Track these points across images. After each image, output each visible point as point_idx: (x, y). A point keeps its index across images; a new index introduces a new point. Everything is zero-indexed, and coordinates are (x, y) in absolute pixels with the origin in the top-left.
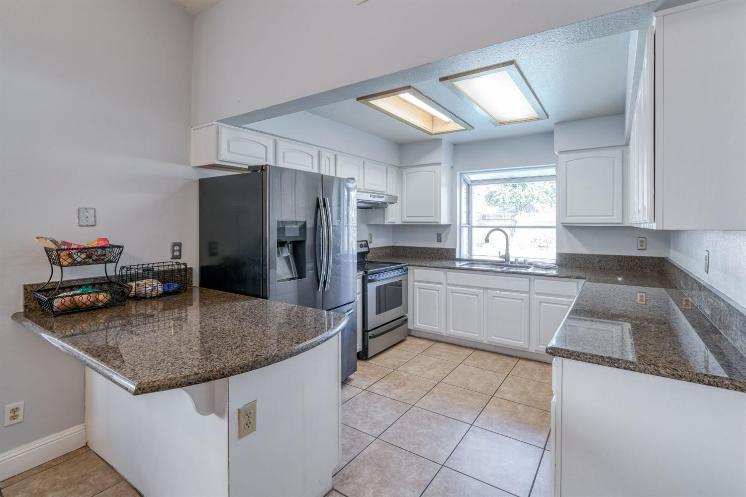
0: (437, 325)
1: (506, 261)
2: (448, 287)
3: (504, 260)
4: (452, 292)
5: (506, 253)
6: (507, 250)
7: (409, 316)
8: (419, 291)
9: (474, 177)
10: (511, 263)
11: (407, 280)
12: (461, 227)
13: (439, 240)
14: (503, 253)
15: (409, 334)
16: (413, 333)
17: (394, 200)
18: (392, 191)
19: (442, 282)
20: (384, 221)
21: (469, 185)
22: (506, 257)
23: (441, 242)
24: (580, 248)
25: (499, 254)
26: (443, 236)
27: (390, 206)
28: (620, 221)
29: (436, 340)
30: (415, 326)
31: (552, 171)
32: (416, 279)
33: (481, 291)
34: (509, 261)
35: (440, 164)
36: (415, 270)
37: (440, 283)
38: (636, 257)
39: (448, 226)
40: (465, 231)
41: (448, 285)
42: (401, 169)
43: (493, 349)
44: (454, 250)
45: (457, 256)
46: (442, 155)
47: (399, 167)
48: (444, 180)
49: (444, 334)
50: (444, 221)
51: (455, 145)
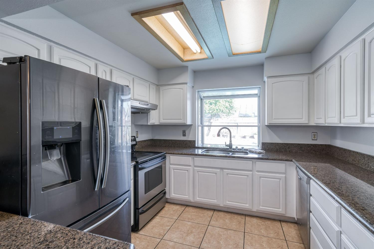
0: (187, 195)
1: (230, 148)
2: (195, 168)
3: (229, 147)
4: (198, 172)
5: (230, 143)
6: (231, 141)
7: (167, 189)
8: (174, 171)
9: (206, 94)
10: (233, 149)
11: (165, 164)
12: (198, 126)
13: (184, 135)
14: (228, 143)
15: (167, 202)
16: (169, 201)
17: (155, 107)
18: (153, 101)
19: (191, 165)
20: (148, 122)
21: (201, 99)
22: (230, 146)
23: (185, 136)
24: (276, 139)
25: (226, 143)
26: (187, 132)
27: (152, 112)
28: (307, 122)
29: (186, 205)
30: (171, 196)
32: (171, 163)
33: (219, 170)
34: (232, 148)
35: (186, 83)
36: (171, 156)
37: (190, 166)
38: (312, 145)
39: (190, 126)
40: (200, 128)
41: (195, 166)
42: (159, 86)
43: (226, 210)
44: (194, 141)
45: (196, 146)
46: (187, 78)
47: (157, 85)
48: (189, 95)
49: (192, 201)
50: (189, 122)
51: (195, 72)
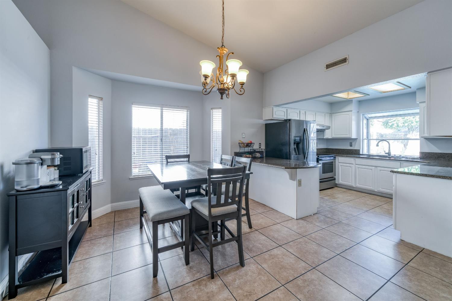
0: (350, 182)
1: (389, 155)
2: (357, 166)
3: (388, 155)
4: (358, 168)
5: (389, 152)
6: (389, 150)
7: (336, 177)
8: (341, 167)
9: (370, 116)
10: (392, 156)
11: (335, 162)
12: (363, 139)
13: (351, 146)
14: (387, 152)
15: (336, 186)
16: (338, 186)
17: (328, 128)
18: (327, 124)
19: (353, 163)
20: (324, 137)
21: (368, 119)
23: (352, 146)
25: (385, 152)
26: (353, 144)
27: (327, 131)
29: (349, 189)
30: (339, 182)
31: (417, 111)
32: (339, 162)
33: (374, 168)
34: (390, 155)
35: (352, 111)
36: (339, 158)
37: (352, 164)
39: (356, 139)
40: (365, 142)
41: (356, 164)
42: (331, 114)
43: (380, 194)
44: (359, 150)
45: (361, 153)
46: (353, 107)
47: (330, 113)
48: (354, 118)
49: (354, 186)
50: (354, 136)
51: (360, 101)
